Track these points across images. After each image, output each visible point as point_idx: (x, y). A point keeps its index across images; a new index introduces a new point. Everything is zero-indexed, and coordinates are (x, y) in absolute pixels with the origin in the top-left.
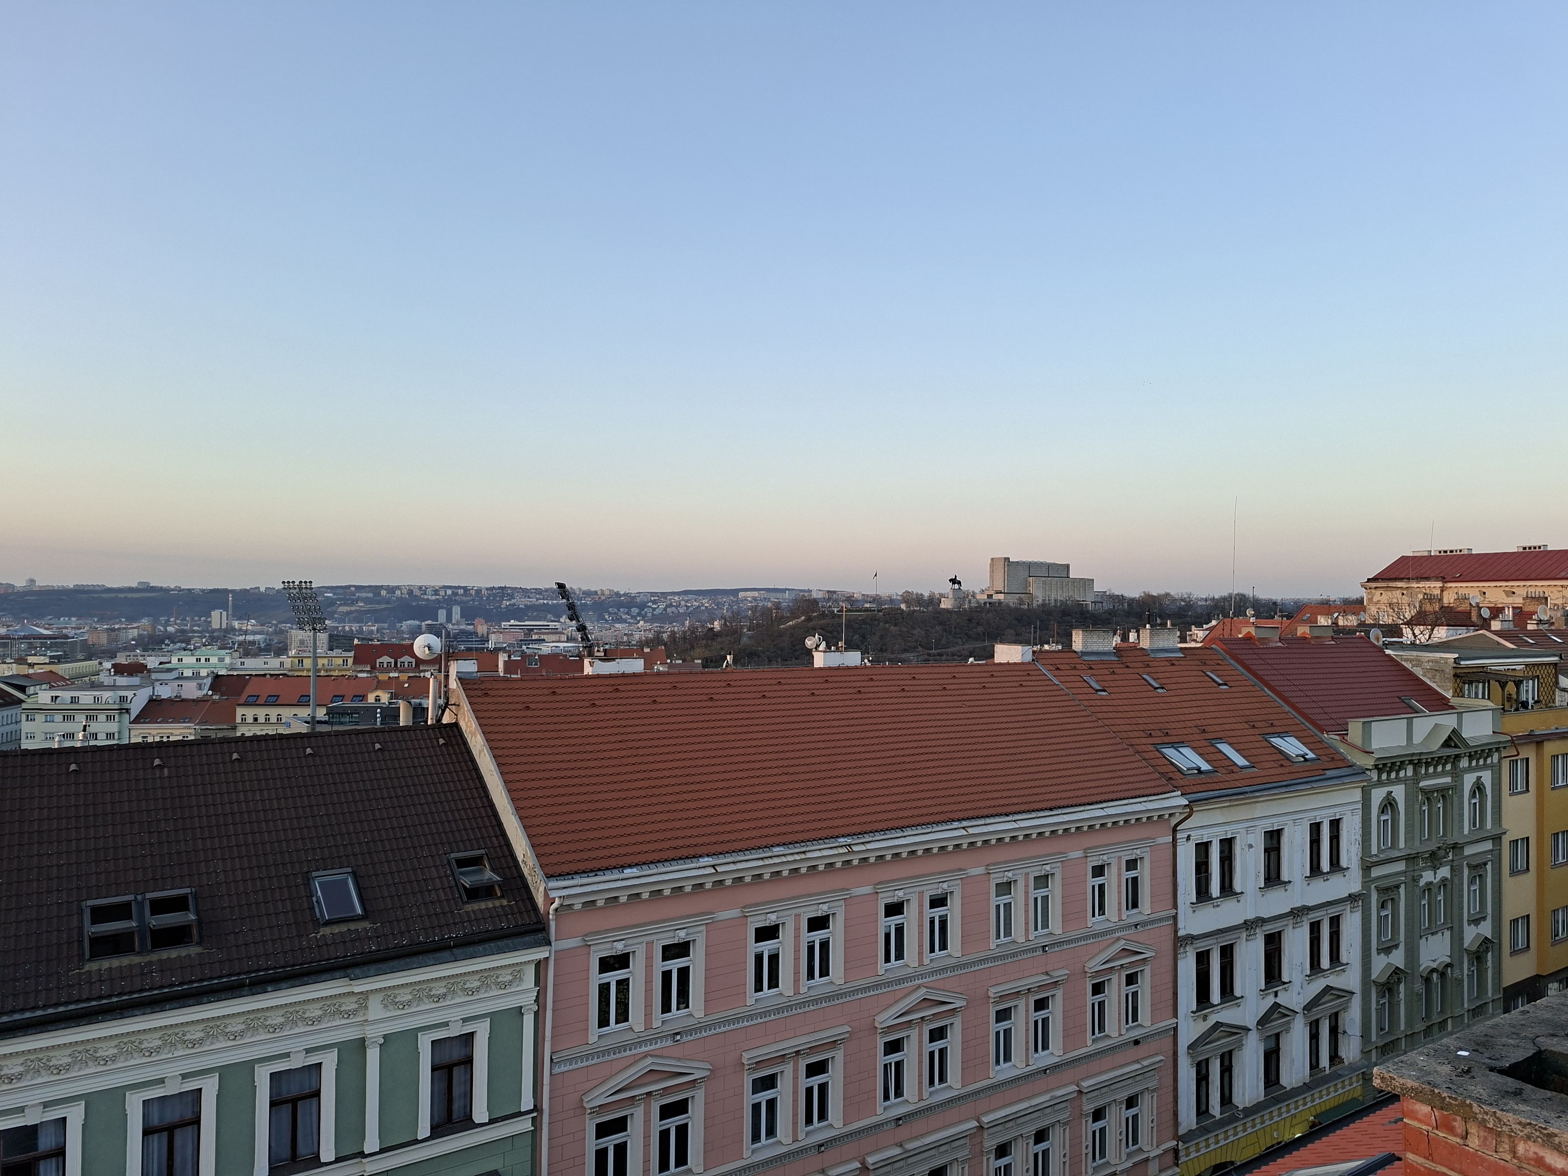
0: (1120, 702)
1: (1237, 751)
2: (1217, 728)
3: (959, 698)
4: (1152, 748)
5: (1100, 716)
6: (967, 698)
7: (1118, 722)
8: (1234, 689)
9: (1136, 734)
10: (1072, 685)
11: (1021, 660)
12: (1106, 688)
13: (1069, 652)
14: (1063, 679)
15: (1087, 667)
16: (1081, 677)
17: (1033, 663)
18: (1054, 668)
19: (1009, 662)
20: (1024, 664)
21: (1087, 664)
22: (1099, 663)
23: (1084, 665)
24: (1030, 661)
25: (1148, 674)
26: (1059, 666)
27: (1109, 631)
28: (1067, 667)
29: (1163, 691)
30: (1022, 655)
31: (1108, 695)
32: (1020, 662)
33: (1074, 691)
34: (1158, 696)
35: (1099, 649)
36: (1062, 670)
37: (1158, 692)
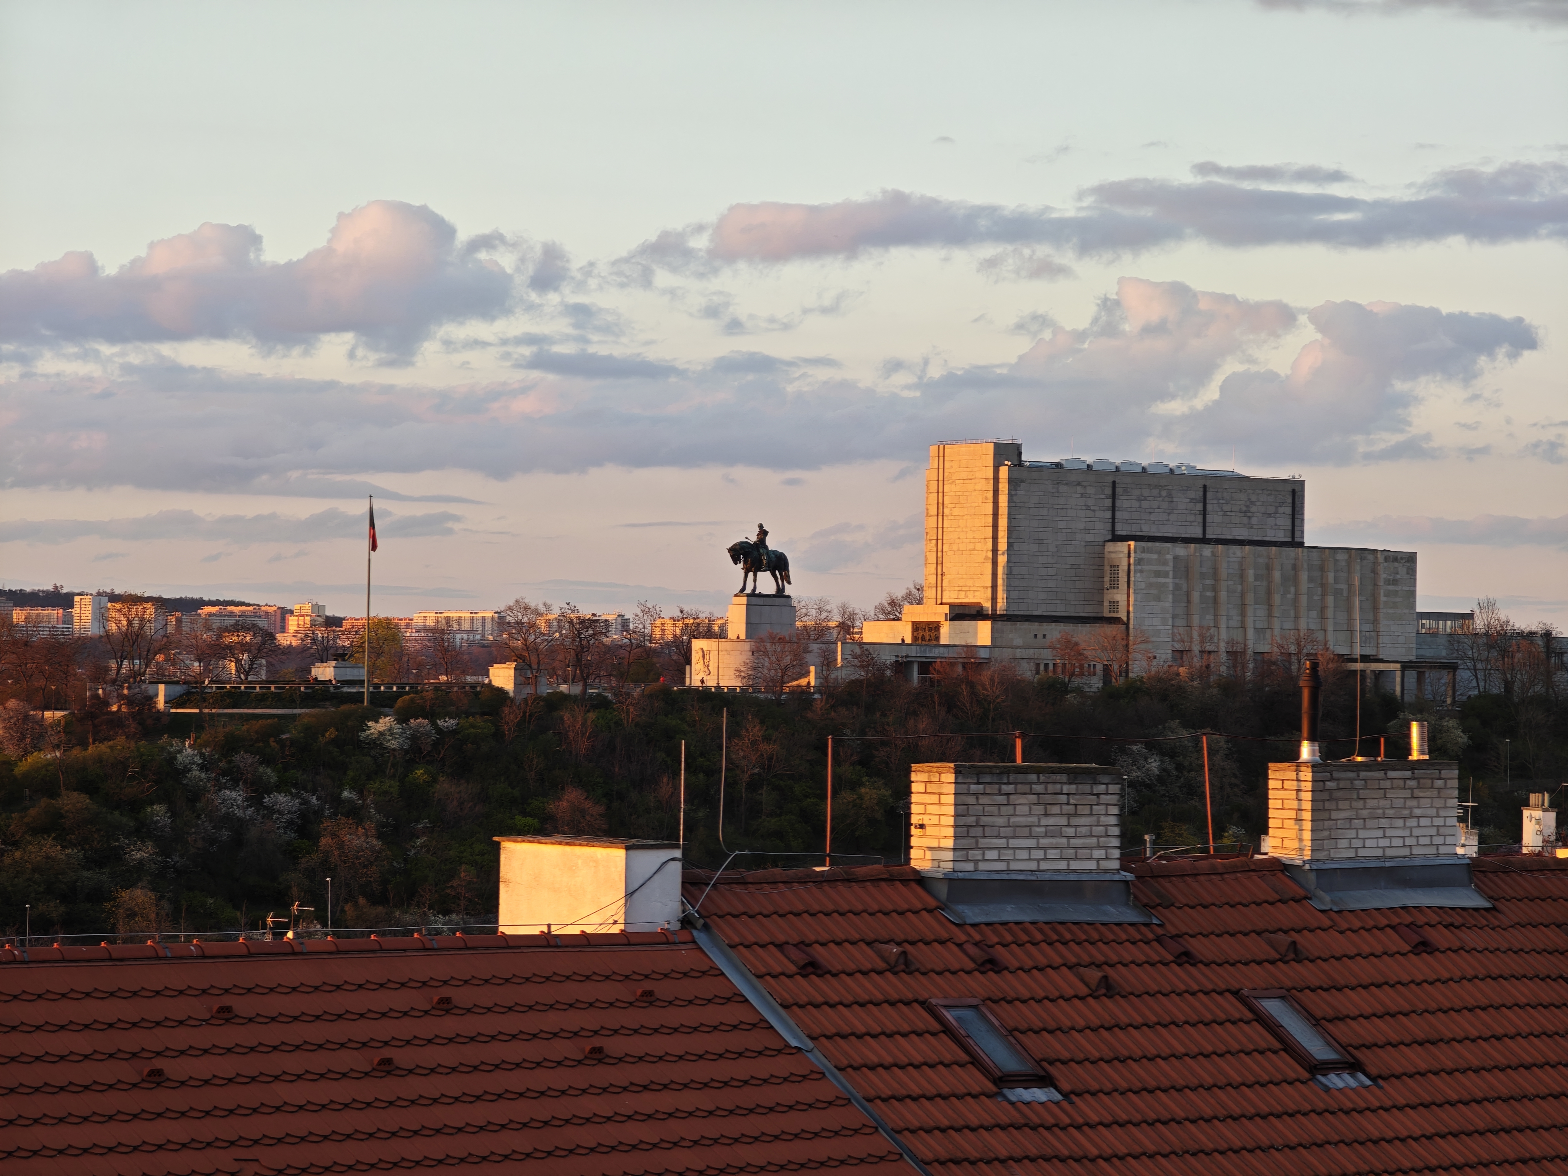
0: (1113, 1140)
10: (873, 1051)
11: (622, 920)
12: (1052, 1070)
13: (890, 880)
14: (830, 1021)
15: (972, 959)
16: (931, 1010)
17: (685, 936)
18: (792, 962)
19: (555, 931)
20: (632, 941)
21: (976, 944)
22: (1039, 937)
23: (960, 945)
24: (666, 926)
25: (1287, 995)
26: (820, 953)
27: (1092, 777)
28: (865, 957)
29: (1352, 1083)
30: (629, 895)
31: (1057, 1103)
32: (616, 929)
33: (883, 1083)
34: (1321, 1106)
35: (1044, 866)
36: (834, 971)
37: (1327, 1089)
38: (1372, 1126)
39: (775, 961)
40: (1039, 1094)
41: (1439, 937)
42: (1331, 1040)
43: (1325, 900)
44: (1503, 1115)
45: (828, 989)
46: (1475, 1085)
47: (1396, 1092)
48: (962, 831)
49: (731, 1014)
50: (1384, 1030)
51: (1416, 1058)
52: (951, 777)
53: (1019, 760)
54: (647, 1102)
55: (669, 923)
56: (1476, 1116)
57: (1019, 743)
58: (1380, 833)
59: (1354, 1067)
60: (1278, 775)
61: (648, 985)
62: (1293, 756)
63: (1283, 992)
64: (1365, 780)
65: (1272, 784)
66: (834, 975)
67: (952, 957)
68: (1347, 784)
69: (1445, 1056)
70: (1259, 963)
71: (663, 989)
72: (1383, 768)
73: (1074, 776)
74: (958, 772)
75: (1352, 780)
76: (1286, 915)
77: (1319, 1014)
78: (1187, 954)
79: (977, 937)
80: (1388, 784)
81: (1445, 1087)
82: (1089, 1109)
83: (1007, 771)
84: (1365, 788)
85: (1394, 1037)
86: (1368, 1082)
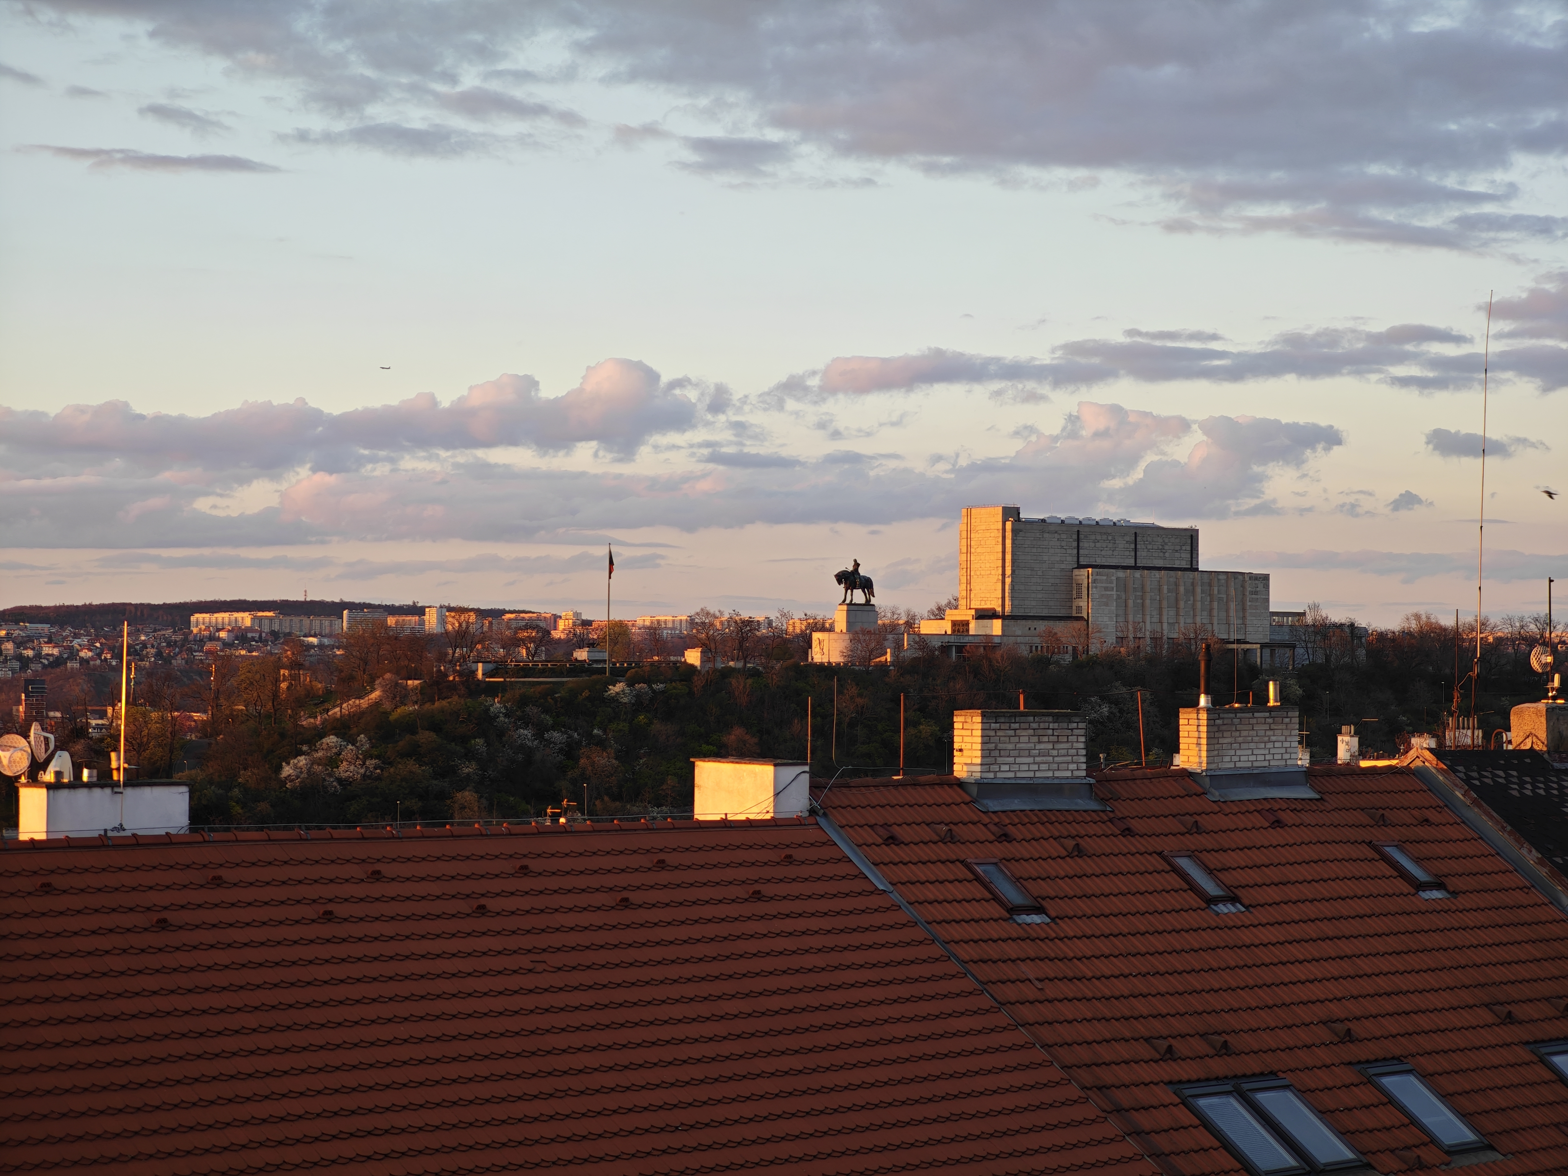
0: (1083, 947)
1: (1445, 1097)
2: (1392, 1026)
3: (526, 942)
4: (1166, 1095)
5: (1010, 992)
6: (556, 940)
7: (1067, 1011)
8: (1463, 902)
9: (1123, 1051)
10: (931, 892)
11: (772, 811)
12: (1044, 903)
13: (941, 784)
14: (904, 873)
15: (993, 834)
16: (968, 866)
17: (812, 820)
18: (880, 836)
19: (730, 818)
20: (778, 823)
21: (995, 824)
22: (1035, 819)
23: (985, 825)
24: (800, 814)
25: (1192, 855)
26: (897, 831)
27: (1068, 718)
28: (926, 833)
29: (1233, 910)
30: (777, 795)
31: (1047, 924)
32: (768, 817)
33: (937, 912)
34: (1214, 924)
35: (1038, 774)
36: (906, 842)
37: (1218, 914)
38: (1246, 936)
39: (869, 836)
40: (1036, 919)
41: (1288, 817)
42: (1220, 883)
43: (1216, 795)
44: (1328, 929)
45: (902, 853)
46: (1310, 910)
47: (1261, 915)
48: (987, 753)
49: (842, 869)
50: (1254, 876)
51: (1273, 894)
52: (979, 719)
53: (1022, 708)
54: (788, 925)
55: (801, 812)
56: (1311, 930)
57: (1022, 697)
58: (1250, 752)
59: (1234, 899)
60: (1186, 716)
61: (789, 851)
62: (1195, 704)
63: (1189, 853)
64: (1240, 719)
65: (1181, 722)
66: (906, 845)
67: (981, 833)
68: (1229, 721)
69: (1292, 892)
70: (1174, 835)
71: (799, 854)
72: (1252, 711)
73: (1057, 718)
74: (983, 715)
75: (1232, 719)
76: (1191, 805)
77: (1212, 867)
78: (1128, 829)
79: (997, 820)
80: (1254, 721)
81: (1292, 912)
82: (1068, 928)
83: (1015, 715)
84: (1240, 724)
85: (1260, 881)
86: (1243, 909)
